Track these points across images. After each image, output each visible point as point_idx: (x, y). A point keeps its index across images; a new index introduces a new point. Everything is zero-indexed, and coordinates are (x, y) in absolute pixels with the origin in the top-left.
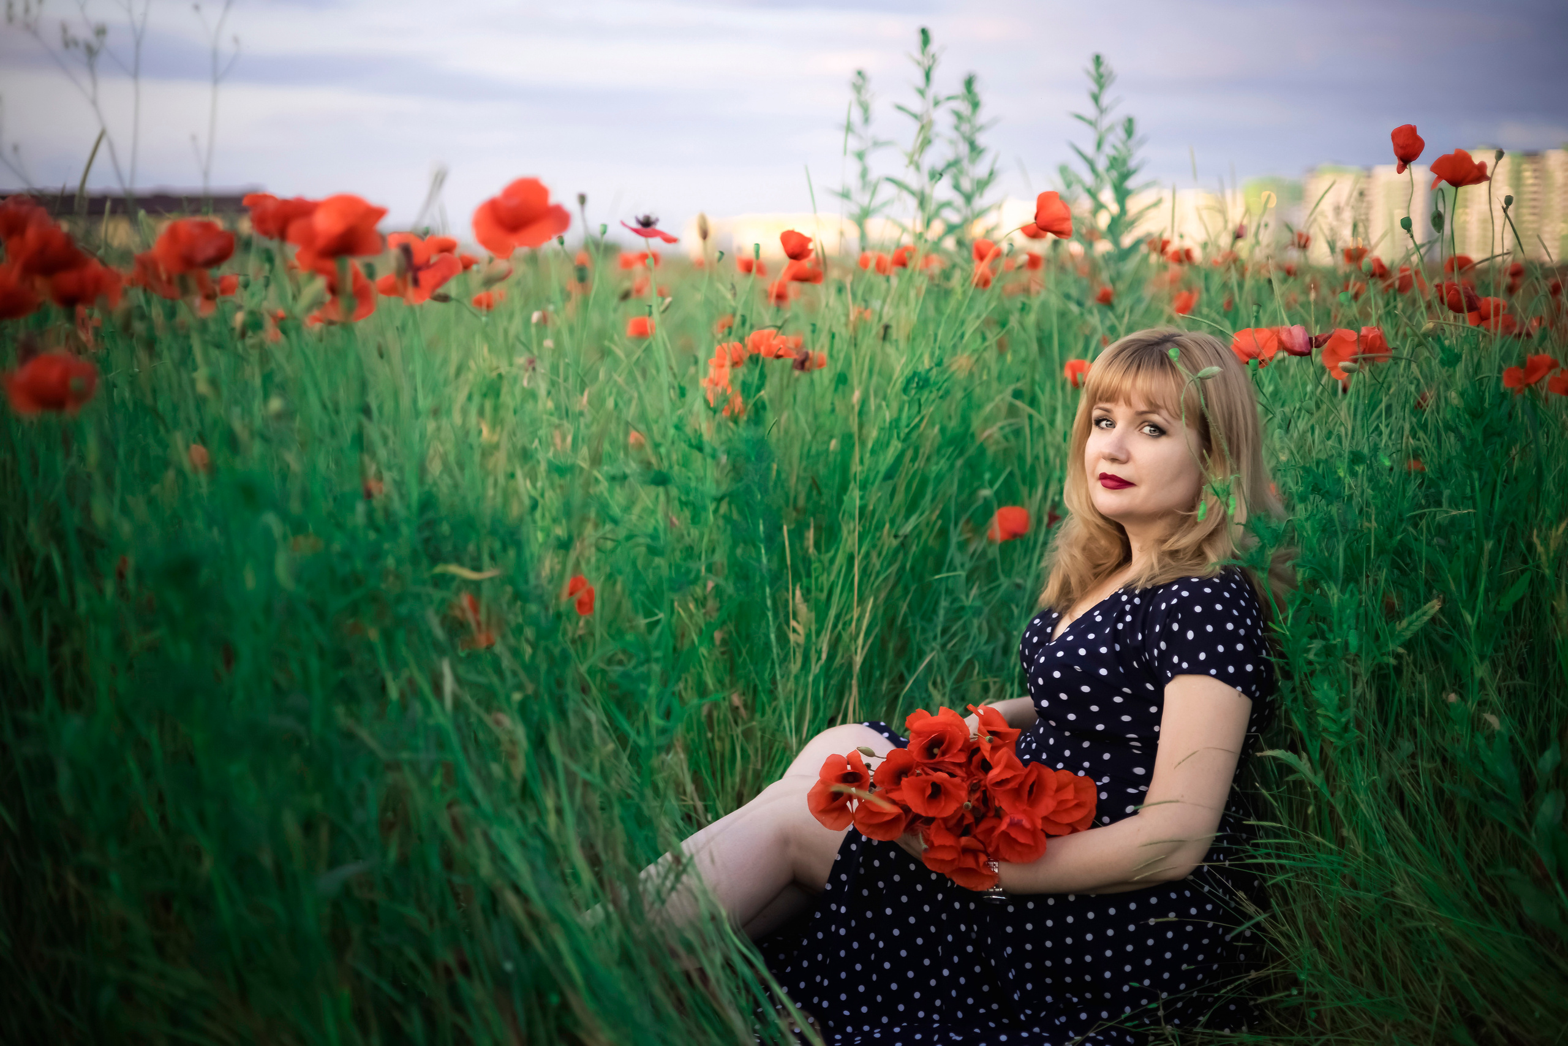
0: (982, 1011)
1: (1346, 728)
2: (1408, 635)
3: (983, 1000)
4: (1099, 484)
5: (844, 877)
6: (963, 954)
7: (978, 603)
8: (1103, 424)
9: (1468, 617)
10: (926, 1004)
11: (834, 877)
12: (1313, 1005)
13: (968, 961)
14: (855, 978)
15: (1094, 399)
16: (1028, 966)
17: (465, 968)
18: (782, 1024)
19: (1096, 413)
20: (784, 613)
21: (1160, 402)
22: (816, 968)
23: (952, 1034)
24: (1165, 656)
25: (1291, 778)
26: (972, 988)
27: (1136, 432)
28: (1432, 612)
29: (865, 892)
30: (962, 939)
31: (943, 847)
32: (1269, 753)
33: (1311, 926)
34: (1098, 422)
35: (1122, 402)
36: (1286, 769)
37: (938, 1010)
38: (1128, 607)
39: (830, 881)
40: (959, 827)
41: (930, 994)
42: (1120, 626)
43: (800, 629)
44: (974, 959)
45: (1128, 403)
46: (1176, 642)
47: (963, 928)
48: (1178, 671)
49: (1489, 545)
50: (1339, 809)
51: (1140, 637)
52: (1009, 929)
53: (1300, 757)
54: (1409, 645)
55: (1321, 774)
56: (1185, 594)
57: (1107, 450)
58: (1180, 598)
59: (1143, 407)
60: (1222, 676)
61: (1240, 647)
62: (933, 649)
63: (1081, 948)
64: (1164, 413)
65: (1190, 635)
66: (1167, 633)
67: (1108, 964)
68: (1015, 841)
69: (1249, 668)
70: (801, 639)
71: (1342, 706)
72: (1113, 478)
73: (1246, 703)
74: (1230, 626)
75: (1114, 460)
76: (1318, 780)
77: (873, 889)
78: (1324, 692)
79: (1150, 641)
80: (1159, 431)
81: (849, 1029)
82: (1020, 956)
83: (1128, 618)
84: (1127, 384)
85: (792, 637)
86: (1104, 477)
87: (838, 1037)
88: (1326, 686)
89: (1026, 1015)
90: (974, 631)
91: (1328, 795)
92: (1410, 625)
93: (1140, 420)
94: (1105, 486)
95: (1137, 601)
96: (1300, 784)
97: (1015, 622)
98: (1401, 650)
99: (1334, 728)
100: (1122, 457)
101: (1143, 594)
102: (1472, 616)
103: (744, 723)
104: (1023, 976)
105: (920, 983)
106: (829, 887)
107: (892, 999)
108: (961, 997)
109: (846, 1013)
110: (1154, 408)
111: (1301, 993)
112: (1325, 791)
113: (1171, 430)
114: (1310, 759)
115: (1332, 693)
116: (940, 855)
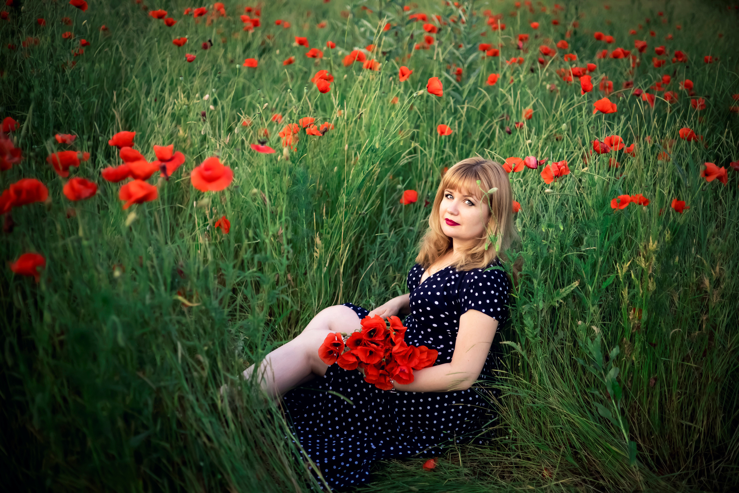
0: (384, 433)
1: (536, 336)
2: (565, 295)
3: (385, 428)
4: (445, 221)
5: (332, 374)
6: (378, 410)
7: (393, 240)
8: (449, 197)
9: (590, 288)
10: (362, 428)
11: (327, 373)
12: (513, 443)
13: (380, 413)
14: (334, 415)
15: (446, 186)
16: (404, 416)
17: (184, 463)
18: (305, 466)
19: (446, 193)
20: (312, 244)
21: (473, 193)
22: (318, 408)
23: (372, 444)
24: (466, 301)
25: (513, 351)
26: (381, 423)
27: (462, 203)
28: (575, 286)
29: (340, 380)
30: (378, 405)
31: (372, 375)
32: (505, 342)
33: (516, 407)
34: (447, 196)
35: (457, 190)
36: (511, 348)
37: (367, 431)
38: (453, 277)
39: (326, 374)
40: (380, 366)
41: (364, 424)
42: (448, 285)
43: (318, 251)
44: (382, 412)
45: (460, 192)
46: (471, 297)
47: (378, 400)
48: (470, 307)
49: (601, 259)
50: (531, 365)
51: (456, 292)
52: (397, 402)
53: (517, 344)
54: (564, 299)
55: (525, 351)
56: (476, 277)
57: (450, 210)
58: (474, 279)
59: (466, 194)
60: (488, 313)
61: (496, 301)
62: (373, 260)
63: (425, 411)
64: (475, 197)
65: (477, 294)
66: (468, 293)
67: (436, 418)
68: (402, 378)
69: (499, 309)
70: (318, 255)
71: (535, 327)
72: (451, 221)
73: (497, 322)
74: (493, 292)
75: (452, 214)
76: (524, 353)
77: (343, 379)
78: (528, 321)
79: (461, 295)
80: (472, 204)
81: (331, 436)
82: (401, 412)
83: (453, 283)
84: (460, 184)
85: (315, 254)
86: (447, 220)
87: (326, 440)
88: (529, 319)
89: (401, 437)
90: (391, 252)
91: (527, 359)
92: (565, 291)
93: (465, 198)
94: (447, 223)
95: (457, 276)
96: (516, 354)
97: (408, 248)
98: (561, 301)
99: (531, 335)
100: (456, 213)
101: (460, 273)
102: (591, 287)
103: (293, 288)
104: (401, 420)
105: (360, 419)
106: (325, 377)
107: (349, 425)
108: (377, 427)
109: (330, 429)
110: (470, 195)
111: (509, 438)
112: (526, 357)
113: (477, 205)
114: (521, 345)
115: (532, 322)
116: (371, 378)
